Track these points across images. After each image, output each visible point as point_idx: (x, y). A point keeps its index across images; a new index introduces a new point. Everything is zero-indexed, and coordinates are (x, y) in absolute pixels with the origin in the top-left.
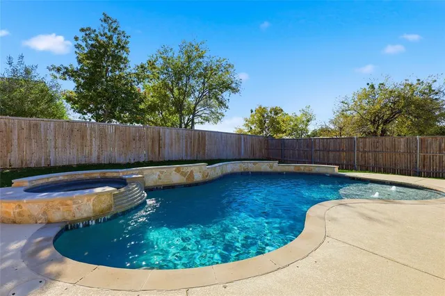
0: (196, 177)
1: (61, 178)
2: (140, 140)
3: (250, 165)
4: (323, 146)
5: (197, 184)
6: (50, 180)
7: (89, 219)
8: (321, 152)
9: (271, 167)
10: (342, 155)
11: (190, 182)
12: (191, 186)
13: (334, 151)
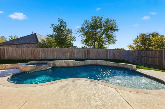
0: (70, 65)
1: (38, 62)
2: (67, 52)
3: (99, 62)
4: (146, 55)
5: (71, 67)
6: (36, 62)
7: (29, 71)
8: (145, 58)
9: (106, 63)
10: (156, 60)
11: (68, 66)
12: (68, 67)
13: (151, 57)
